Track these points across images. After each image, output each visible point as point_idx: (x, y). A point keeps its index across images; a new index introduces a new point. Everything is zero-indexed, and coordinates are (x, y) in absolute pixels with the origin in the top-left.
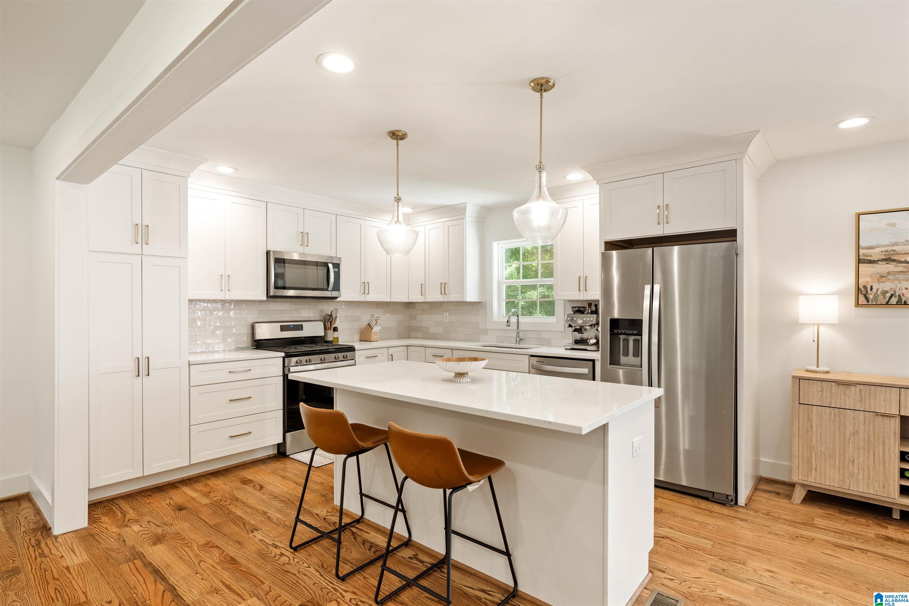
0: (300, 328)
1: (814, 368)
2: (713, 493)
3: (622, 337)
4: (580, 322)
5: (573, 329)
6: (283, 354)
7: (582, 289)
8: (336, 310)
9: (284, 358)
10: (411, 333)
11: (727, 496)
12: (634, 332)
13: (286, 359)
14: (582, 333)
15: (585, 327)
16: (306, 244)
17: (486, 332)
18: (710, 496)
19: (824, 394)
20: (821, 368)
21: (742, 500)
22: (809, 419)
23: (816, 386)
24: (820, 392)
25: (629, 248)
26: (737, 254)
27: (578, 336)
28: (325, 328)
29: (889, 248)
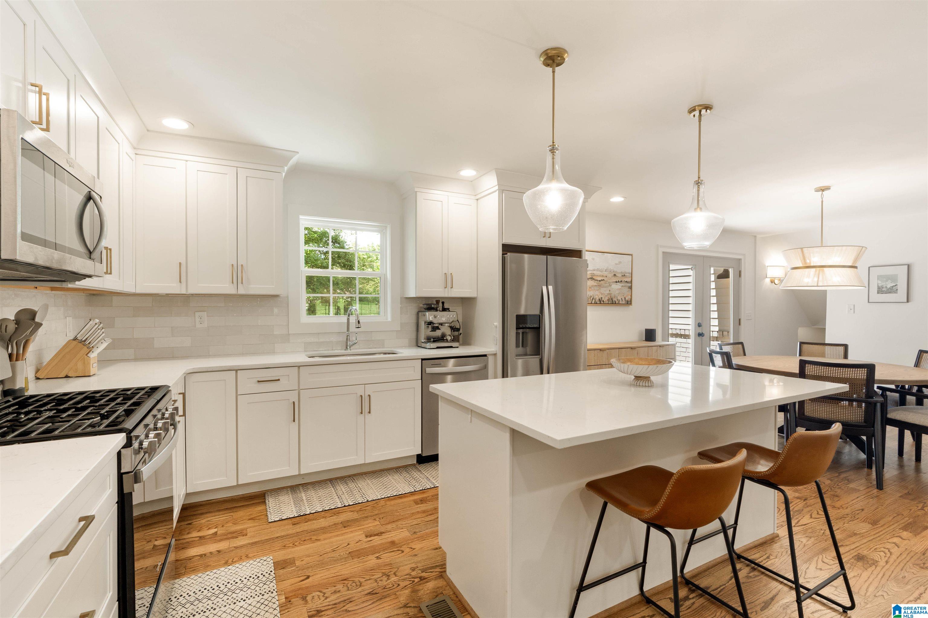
7: (448, 286)
28: (13, 358)
29: (592, 272)
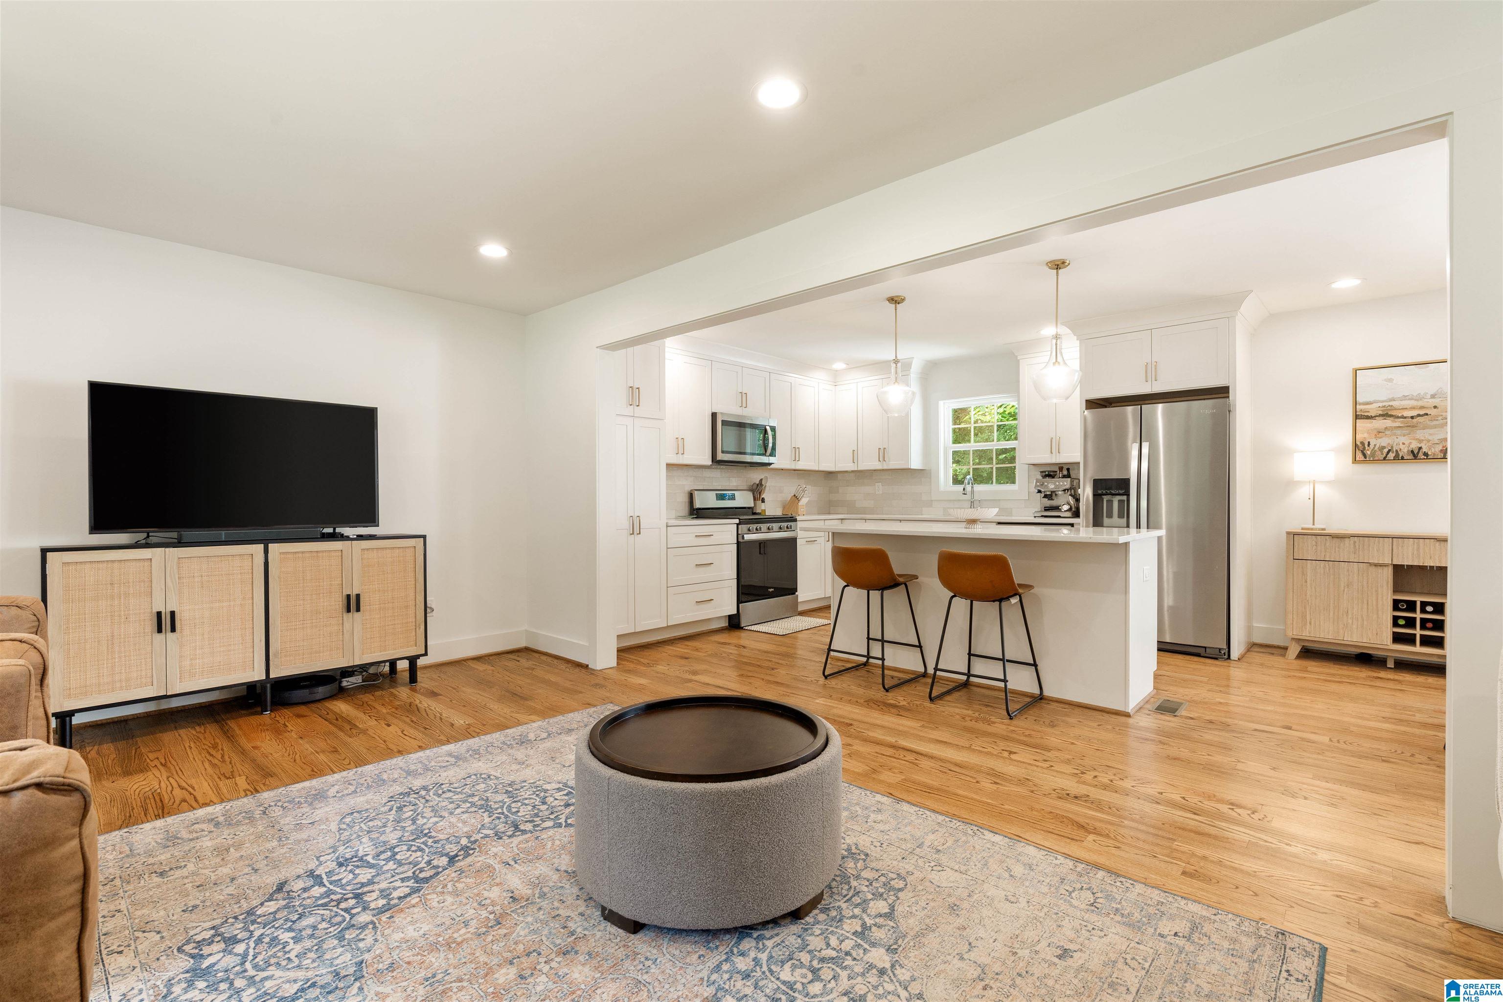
0: (733, 498)
1: (1311, 526)
2: (1205, 648)
3: (1106, 498)
4: (1051, 487)
5: (1043, 495)
6: (737, 521)
7: (1054, 451)
8: (766, 478)
9: (738, 524)
10: (832, 508)
11: (1220, 649)
12: (1121, 492)
13: (740, 526)
14: (1052, 500)
15: (1057, 493)
16: (744, 405)
17: (929, 504)
18: (1202, 651)
19: (1319, 548)
20: (1317, 526)
21: (1235, 653)
22: (1303, 574)
23: (1311, 540)
24: (1315, 547)
25: (1106, 407)
26: (1229, 411)
27: (1048, 503)
28: (755, 499)
29: (1387, 404)
